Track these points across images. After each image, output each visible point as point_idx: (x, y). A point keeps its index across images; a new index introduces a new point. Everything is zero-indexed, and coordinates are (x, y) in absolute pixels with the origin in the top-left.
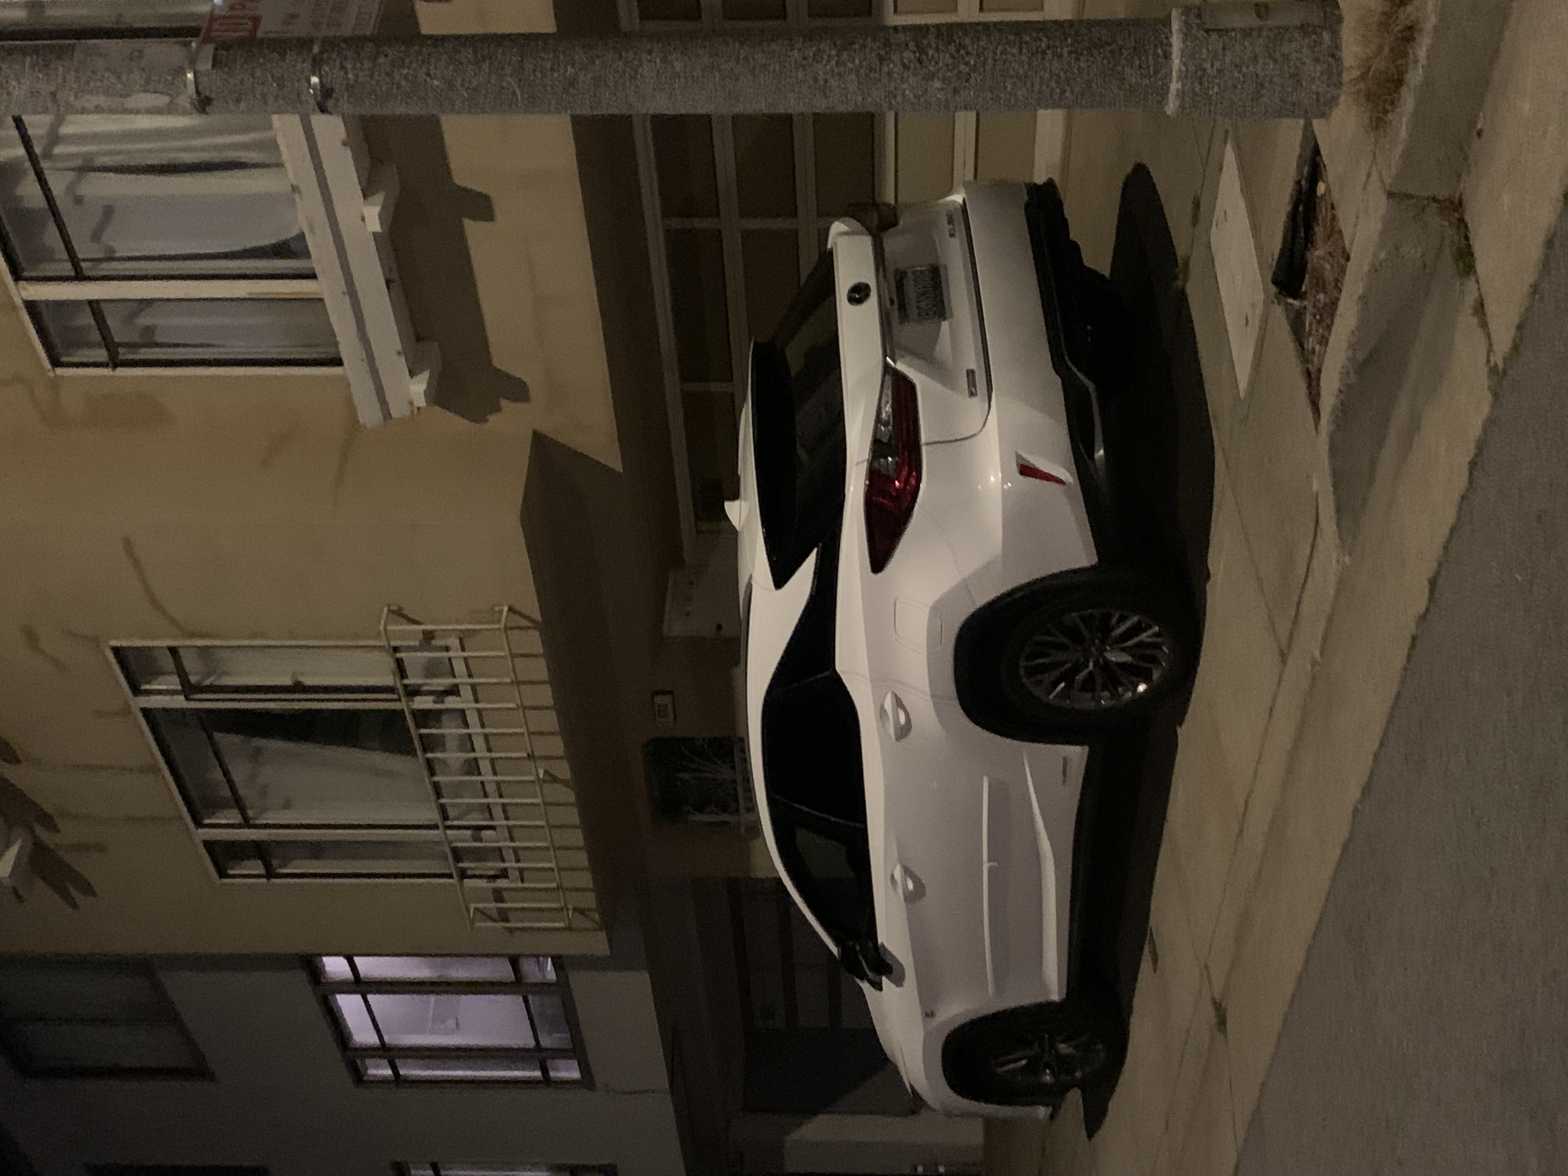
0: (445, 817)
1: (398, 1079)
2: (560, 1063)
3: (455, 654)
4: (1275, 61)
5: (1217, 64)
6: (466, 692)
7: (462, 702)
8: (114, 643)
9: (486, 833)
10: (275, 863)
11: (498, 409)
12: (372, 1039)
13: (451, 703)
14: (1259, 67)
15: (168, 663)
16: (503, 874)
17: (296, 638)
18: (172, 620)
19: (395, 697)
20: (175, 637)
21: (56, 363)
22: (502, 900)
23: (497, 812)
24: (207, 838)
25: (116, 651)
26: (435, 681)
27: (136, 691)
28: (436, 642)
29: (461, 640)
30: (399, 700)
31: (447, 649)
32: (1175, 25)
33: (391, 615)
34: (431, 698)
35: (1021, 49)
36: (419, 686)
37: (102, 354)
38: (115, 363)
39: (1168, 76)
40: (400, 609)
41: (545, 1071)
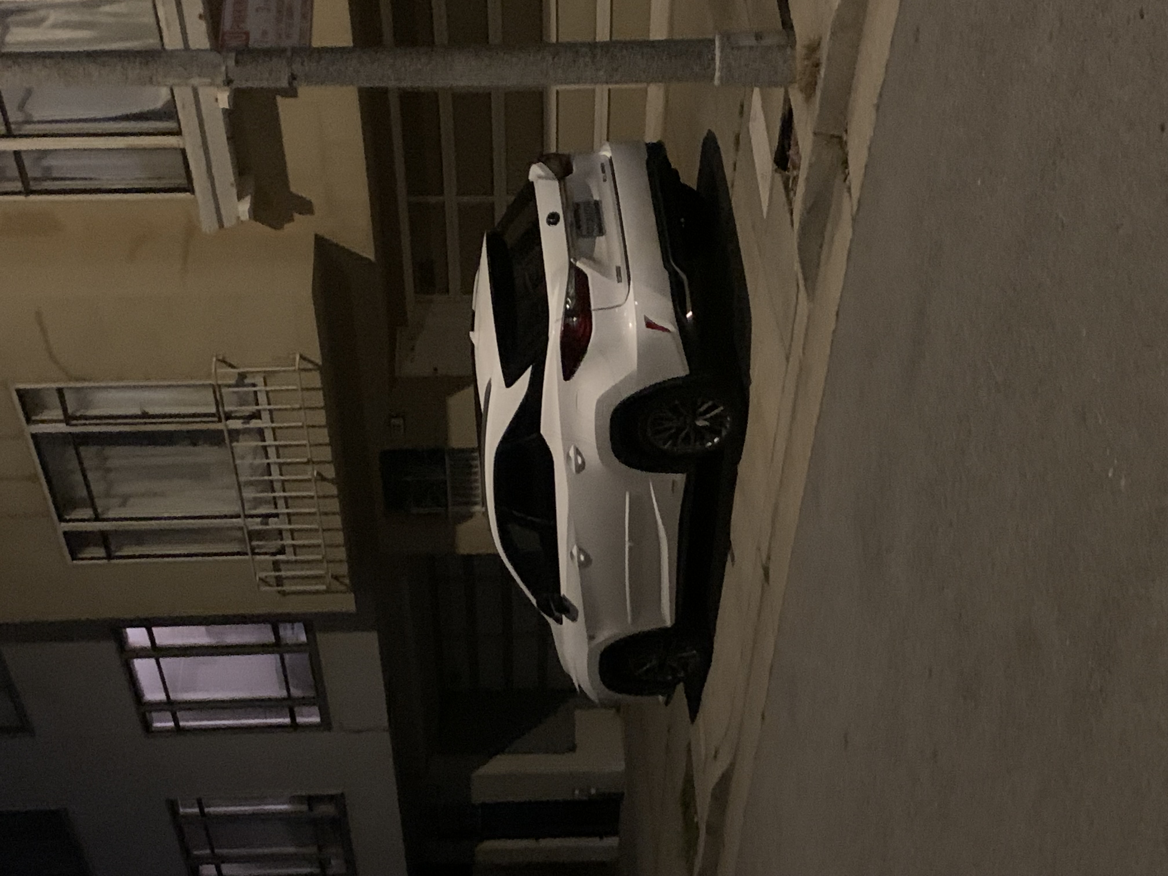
1: (178, 729)
2: (305, 710)
3: (261, 387)
4: (765, 62)
6: (265, 416)
7: (263, 423)
8: (21, 386)
9: (271, 520)
10: (113, 548)
11: (293, 220)
12: (161, 696)
13: (254, 424)
15: (55, 399)
16: (282, 551)
17: (148, 379)
18: (62, 369)
19: (217, 420)
20: (63, 381)
22: (279, 570)
23: (281, 503)
24: (66, 529)
25: (18, 391)
26: (243, 408)
27: (28, 421)
28: (247, 381)
29: (265, 378)
30: (220, 422)
31: (254, 385)
32: (717, 43)
33: (219, 363)
34: (241, 421)
35: (642, 56)
36: (232, 412)
37: (18, 186)
38: (28, 192)
39: (714, 69)
40: (224, 358)
41: (293, 717)
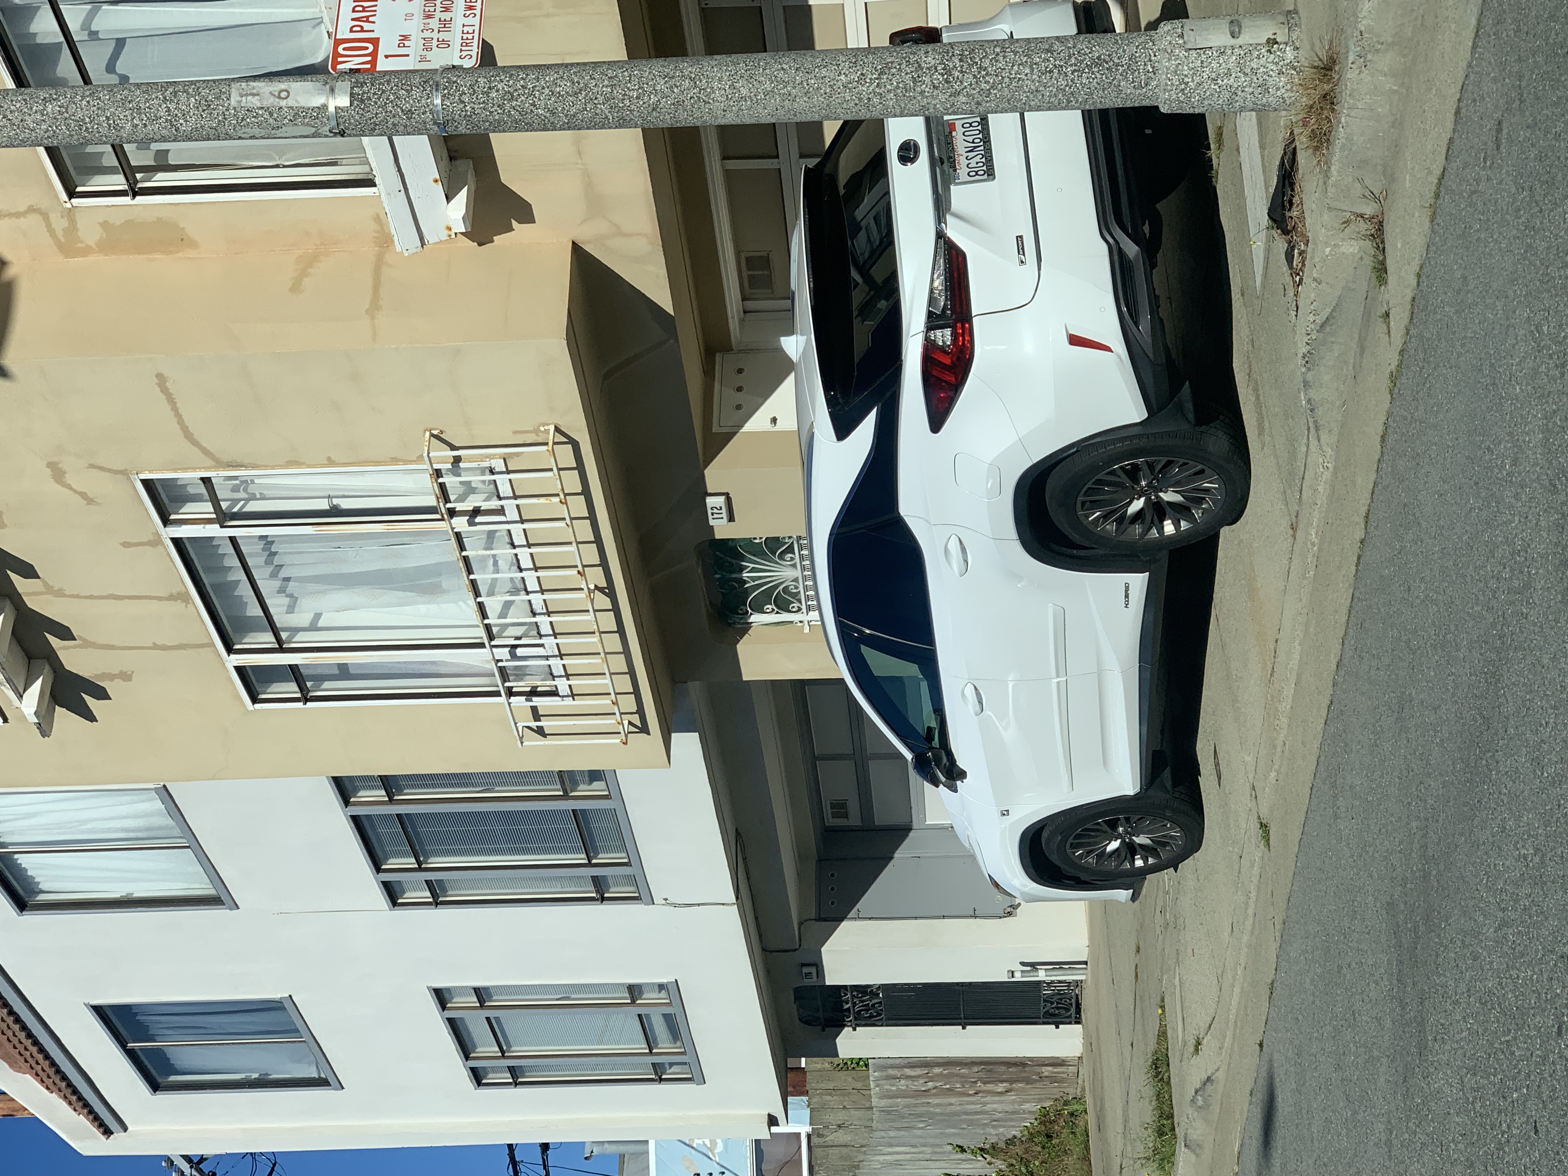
0: (491, 637)
1: (436, 900)
4: (1246, 74)
5: (1197, 79)
6: (512, 512)
8: (144, 476)
10: (311, 686)
14: (1232, 80)
15: (201, 492)
17: (334, 465)
18: (206, 452)
19: (438, 516)
20: (207, 469)
21: (72, 194)
23: (546, 630)
24: (239, 664)
25: (147, 483)
27: (166, 522)
29: (505, 461)
30: (443, 519)
31: (491, 470)
33: (433, 440)
35: (1032, 70)
37: (118, 182)
38: (135, 191)
39: (1158, 88)
40: (441, 433)
